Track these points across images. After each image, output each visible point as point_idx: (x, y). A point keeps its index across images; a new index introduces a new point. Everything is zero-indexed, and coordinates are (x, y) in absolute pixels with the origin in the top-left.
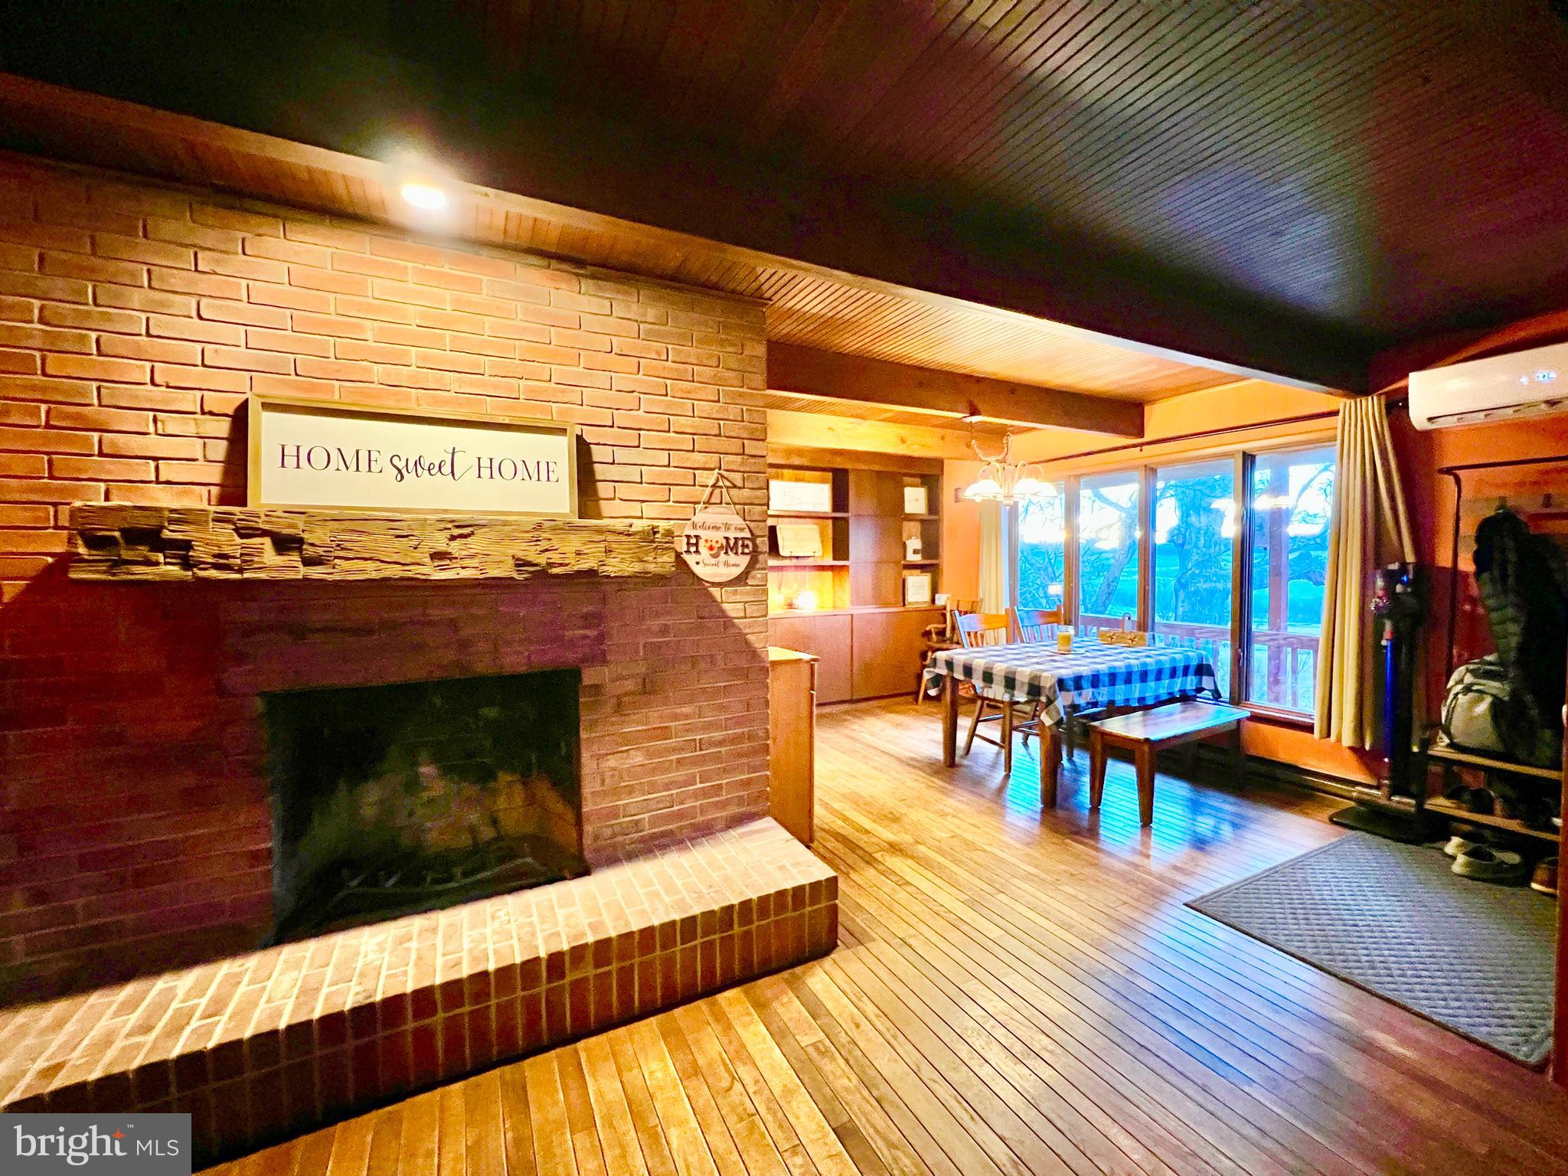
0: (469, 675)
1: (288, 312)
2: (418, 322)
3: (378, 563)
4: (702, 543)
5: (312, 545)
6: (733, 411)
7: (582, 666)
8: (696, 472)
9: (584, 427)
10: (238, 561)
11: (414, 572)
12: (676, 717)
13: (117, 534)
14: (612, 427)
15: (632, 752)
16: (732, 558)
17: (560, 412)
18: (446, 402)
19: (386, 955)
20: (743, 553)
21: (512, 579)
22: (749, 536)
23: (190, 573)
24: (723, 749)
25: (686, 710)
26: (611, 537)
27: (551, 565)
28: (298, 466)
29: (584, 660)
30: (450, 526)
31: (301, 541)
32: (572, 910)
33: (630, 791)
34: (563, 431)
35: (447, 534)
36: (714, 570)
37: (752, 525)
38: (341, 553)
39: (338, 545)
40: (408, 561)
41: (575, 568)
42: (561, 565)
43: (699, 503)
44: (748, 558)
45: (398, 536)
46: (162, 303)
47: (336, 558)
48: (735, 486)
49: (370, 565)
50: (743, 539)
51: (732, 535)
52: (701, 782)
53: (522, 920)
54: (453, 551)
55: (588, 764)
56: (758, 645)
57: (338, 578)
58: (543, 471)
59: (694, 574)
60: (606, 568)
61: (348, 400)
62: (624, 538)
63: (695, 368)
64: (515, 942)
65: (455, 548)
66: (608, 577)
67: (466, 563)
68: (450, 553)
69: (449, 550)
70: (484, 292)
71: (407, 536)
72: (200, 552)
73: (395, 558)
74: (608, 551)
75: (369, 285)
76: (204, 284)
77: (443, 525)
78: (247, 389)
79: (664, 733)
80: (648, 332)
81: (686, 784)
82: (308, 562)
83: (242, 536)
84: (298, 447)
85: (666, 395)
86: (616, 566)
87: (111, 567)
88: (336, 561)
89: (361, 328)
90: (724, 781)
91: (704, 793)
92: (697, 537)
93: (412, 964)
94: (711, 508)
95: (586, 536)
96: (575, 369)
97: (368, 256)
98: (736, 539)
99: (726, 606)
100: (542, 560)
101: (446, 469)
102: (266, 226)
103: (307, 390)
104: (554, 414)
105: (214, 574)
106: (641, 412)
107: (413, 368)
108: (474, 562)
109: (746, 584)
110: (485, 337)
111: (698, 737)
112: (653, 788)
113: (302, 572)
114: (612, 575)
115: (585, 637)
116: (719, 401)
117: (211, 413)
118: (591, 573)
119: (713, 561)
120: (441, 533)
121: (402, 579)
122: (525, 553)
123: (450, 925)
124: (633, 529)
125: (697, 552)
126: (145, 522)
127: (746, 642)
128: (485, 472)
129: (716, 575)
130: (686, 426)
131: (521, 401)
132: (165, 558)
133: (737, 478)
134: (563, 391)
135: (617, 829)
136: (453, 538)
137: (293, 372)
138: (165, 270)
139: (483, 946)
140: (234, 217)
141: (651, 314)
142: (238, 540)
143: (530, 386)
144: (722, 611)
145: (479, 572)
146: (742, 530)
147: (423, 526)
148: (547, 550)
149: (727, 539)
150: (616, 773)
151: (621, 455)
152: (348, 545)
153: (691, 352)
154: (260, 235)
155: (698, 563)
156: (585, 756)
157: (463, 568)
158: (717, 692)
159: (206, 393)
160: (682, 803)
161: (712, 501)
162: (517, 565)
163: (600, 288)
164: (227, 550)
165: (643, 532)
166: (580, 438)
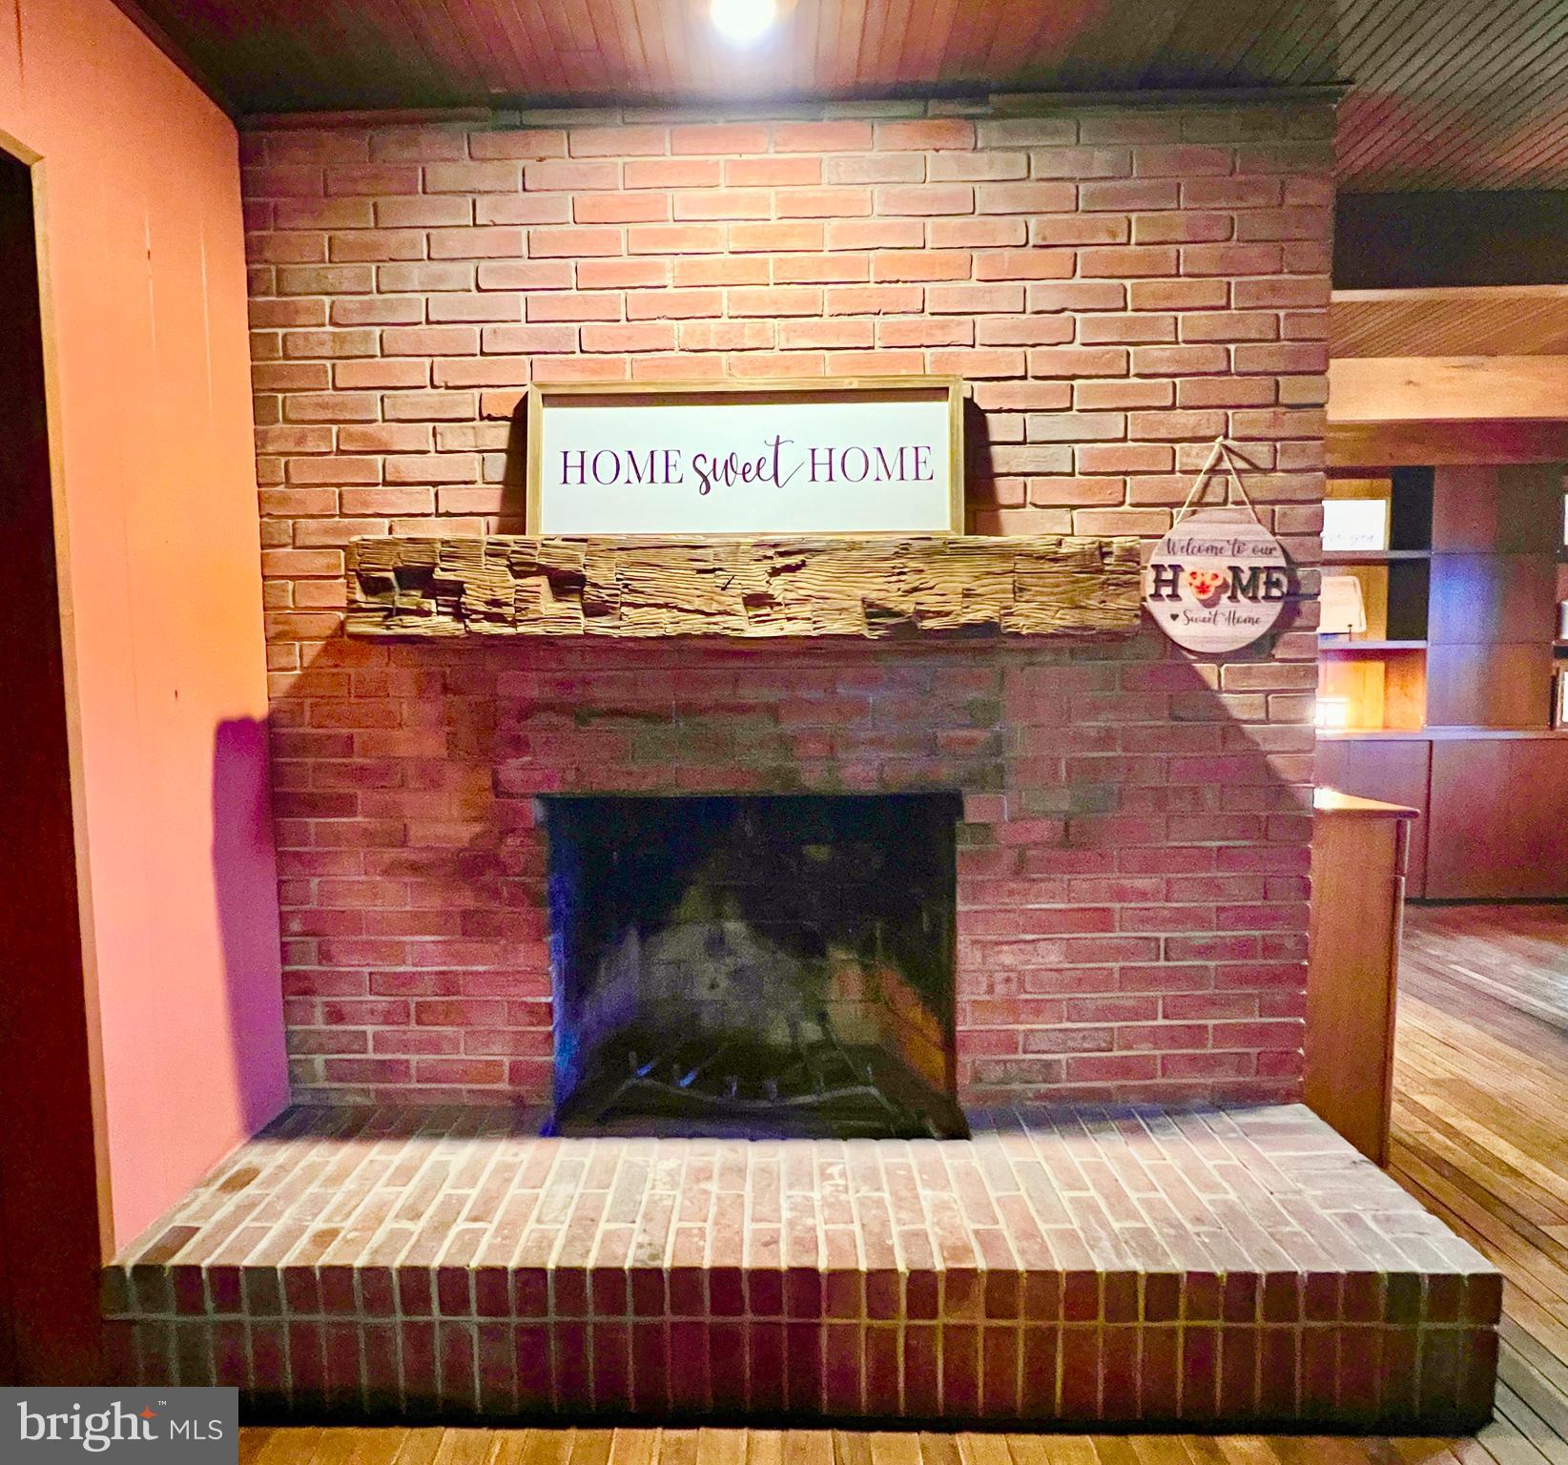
0: (793, 791)
1: (572, 262)
2: (733, 247)
3: (676, 613)
4: (1184, 578)
5: (595, 585)
6: (1256, 324)
7: (965, 790)
8: (1177, 447)
9: (976, 384)
10: (512, 610)
11: (722, 625)
12: (1121, 895)
13: (391, 575)
14: (1024, 378)
15: (1042, 944)
16: (1245, 607)
17: (938, 362)
18: (766, 367)
19: (678, 1193)
20: (1268, 597)
21: (861, 637)
22: (1282, 562)
23: (462, 626)
24: (1212, 964)
25: (1143, 883)
26: (1023, 566)
27: (922, 615)
28: (582, 482)
29: (970, 781)
30: (770, 552)
31: (581, 580)
32: (945, 1195)
33: (1037, 1009)
34: (939, 393)
35: (767, 565)
36: (1208, 629)
37: (1287, 542)
38: (629, 598)
39: (626, 586)
40: (714, 607)
41: (963, 620)
42: (939, 614)
43: (1181, 504)
44: (1278, 606)
45: (700, 571)
46: (440, 278)
47: (623, 604)
48: (1256, 468)
49: (664, 615)
50: (1268, 569)
51: (1245, 563)
52: (1165, 1017)
53: (865, 1191)
54: (776, 594)
55: (968, 956)
56: (1289, 775)
57: (625, 633)
58: (909, 464)
59: (1166, 637)
60: (1012, 620)
61: (641, 379)
62: (1047, 566)
63: (1182, 248)
64: (856, 1227)
65: (777, 587)
66: (1017, 635)
67: (794, 610)
68: (771, 597)
69: (771, 592)
70: (825, 180)
71: (713, 571)
72: (473, 599)
73: (698, 604)
74: (1018, 590)
75: (670, 201)
76: (483, 242)
77: (761, 552)
78: (527, 381)
79: (1102, 920)
80: (1091, 196)
81: (1136, 1015)
82: (592, 610)
83: (517, 575)
84: (582, 453)
85: (1125, 309)
86: (1032, 616)
87: (386, 618)
88: (624, 609)
89: (659, 269)
90: (1211, 1022)
91: (1172, 1037)
92: (1176, 569)
93: (710, 1221)
94: (1204, 514)
95: (981, 563)
96: (963, 284)
97: (669, 158)
98: (1255, 570)
99: (1227, 699)
100: (908, 606)
101: (767, 471)
102: (551, 144)
103: (594, 372)
104: (926, 368)
105: (486, 627)
106: (1076, 346)
107: (725, 320)
108: (805, 610)
109: (1271, 658)
110: (825, 254)
111: (1162, 935)
112: (1077, 1012)
113: (584, 624)
114: (1024, 632)
115: (970, 742)
116: (1228, 307)
117: (490, 418)
118: (988, 628)
119: (1205, 613)
120: (759, 565)
121: (706, 636)
122: (882, 594)
123: (763, 1170)
124: (1064, 550)
125: (1174, 596)
126: (418, 559)
127: (1268, 768)
128: (822, 472)
129: (1210, 640)
130: (1161, 361)
131: (877, 350)
132: (438, 605)
133: (1261, 453)
134: (943, 327)
135: (1013, 1069)
136: (775, 572)
137: (578, 350)
138: (443, 231)
139: (810, 1222)
140: (512, 141)
141: (1102, 160)
142: (513, 581)
143: (892, 324)
144: (1221, 707)
145: (810, 626)
146: (1269, 552)
147: (734, 553)
148: (916, 589)
149: (1235, 570)
150: (1013, 975)
151: (1039, 427)
152: (635, 585)
153: (1178, 220)
154: (541, 160)
155: (1174, 617)
156: (963, 941)
157: (789, 619)
158: (1205, 857)
159: (484, 390)
160: (1129, 1047)
161: (1208, 499)
162: (869, 615)
163: (1010, 132)
164: (500, 595)
165: (1083, 553)
166: (969, 403)
